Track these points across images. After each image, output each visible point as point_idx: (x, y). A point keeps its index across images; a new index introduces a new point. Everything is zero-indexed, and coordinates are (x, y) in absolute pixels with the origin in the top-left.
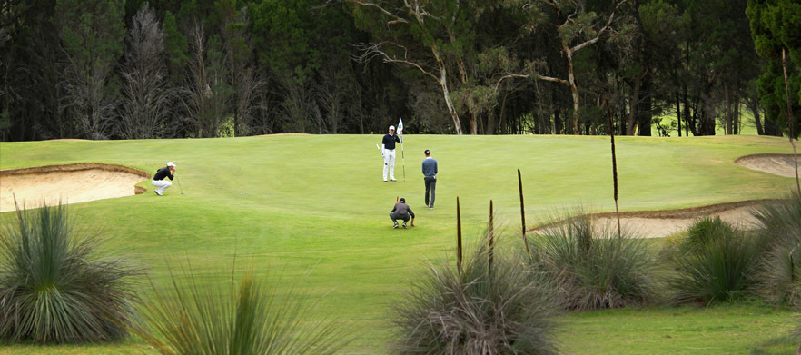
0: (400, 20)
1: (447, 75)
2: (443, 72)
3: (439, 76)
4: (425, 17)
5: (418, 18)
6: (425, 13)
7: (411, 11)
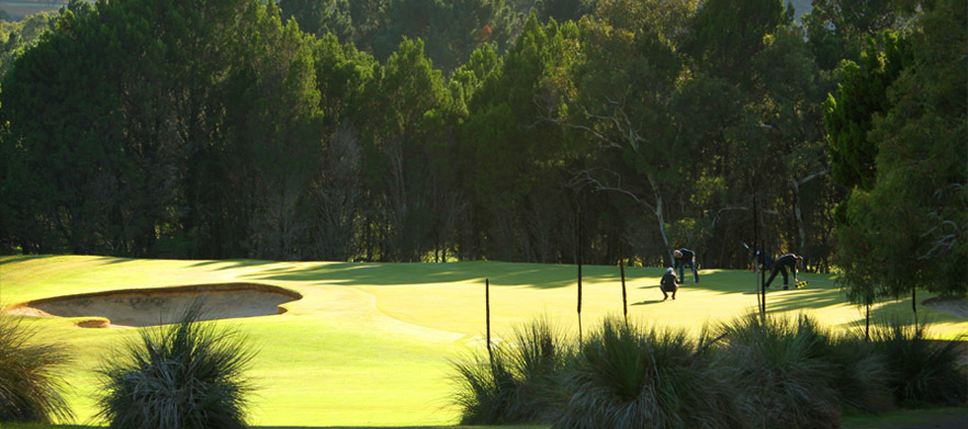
0: (613, 144)
1: (664, 205)
2: (660, 202)
3: (655, 206)
4: (640, 142)
5: (632, 143)
6: (639, 138)
7: (625, 136)
